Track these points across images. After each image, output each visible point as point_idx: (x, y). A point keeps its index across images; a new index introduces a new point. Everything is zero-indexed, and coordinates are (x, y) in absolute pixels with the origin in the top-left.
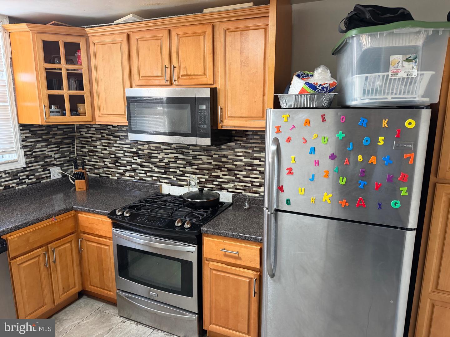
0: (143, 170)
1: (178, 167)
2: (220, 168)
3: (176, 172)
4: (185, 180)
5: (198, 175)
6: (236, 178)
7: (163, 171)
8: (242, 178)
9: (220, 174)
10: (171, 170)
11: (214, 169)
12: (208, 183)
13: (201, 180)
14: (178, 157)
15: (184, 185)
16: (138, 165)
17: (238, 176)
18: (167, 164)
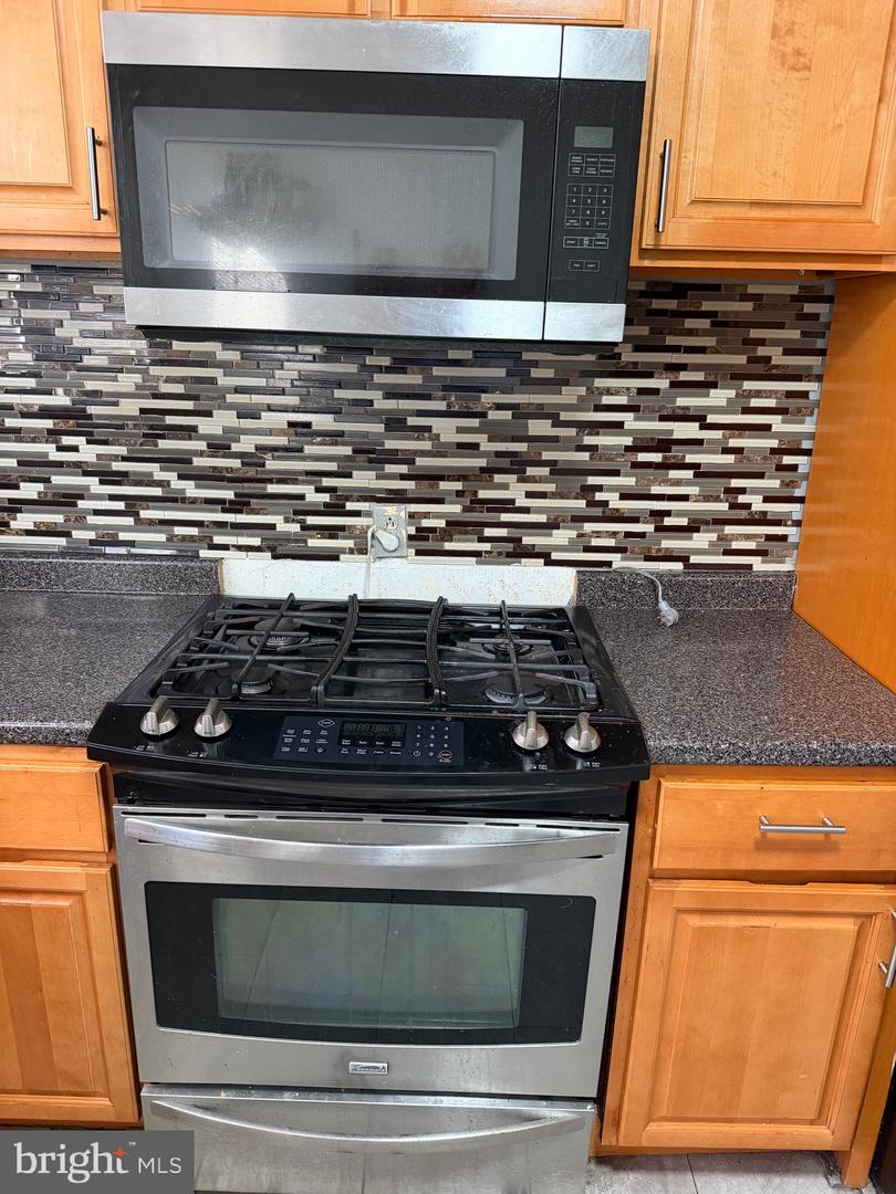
1: (308, 473)
3: (302, 497)
4: (342, 528)
5: (412, 505)
6: (592, 504)
7: (229, 495)
8: (615, 502)
9: (516, 491)
10: (272, 488)
11: (489, 471)
13: (426, 523)
14: (308, 425)
15: (343, 551)
16: (86, 474)
17: (599, 496)
18: (252, 460)
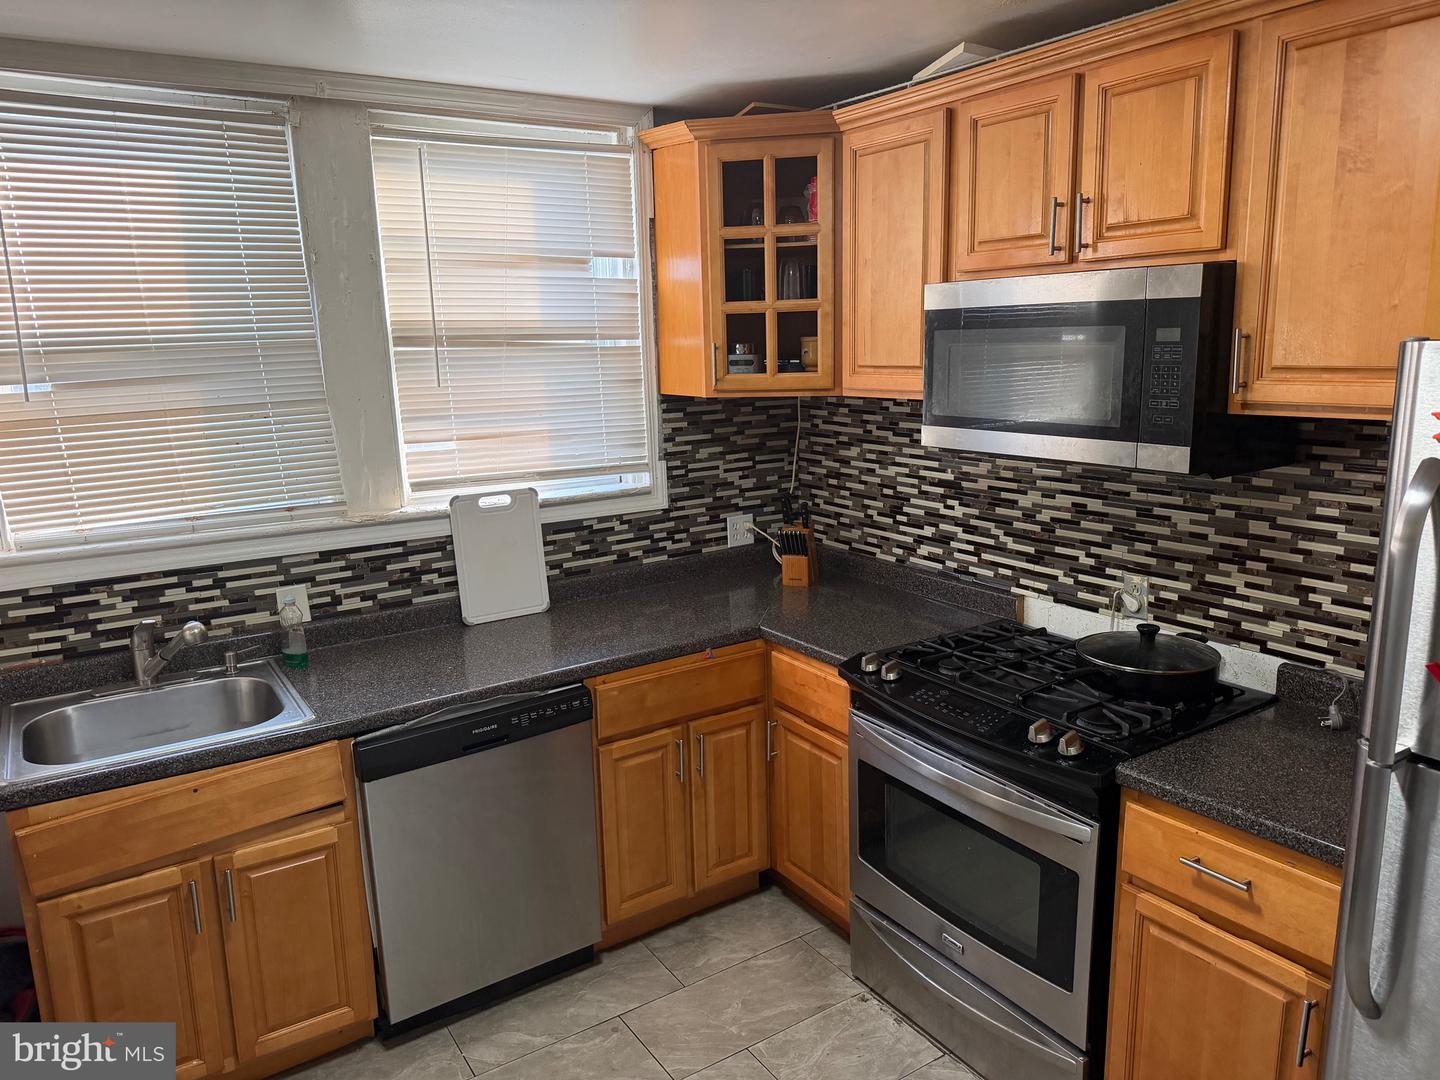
0: (969, 542)
1: (1083, 542)
2: (1239, 558)
3: (1077, 558)
4: (1103, 587)
5: (1153, 578)
6: (1305, 603)
7: (1031, 550)
8: (1328, 606)
9: (1237, 581)
10: (1058, 550)
11: (1214, 559)
12: (1189, 608)
13: (1164, 594)
14: (1085, 506)
15: (1101, 605)
16: (957, 525)
17: (1312, 597)
18: (1047, 528)
